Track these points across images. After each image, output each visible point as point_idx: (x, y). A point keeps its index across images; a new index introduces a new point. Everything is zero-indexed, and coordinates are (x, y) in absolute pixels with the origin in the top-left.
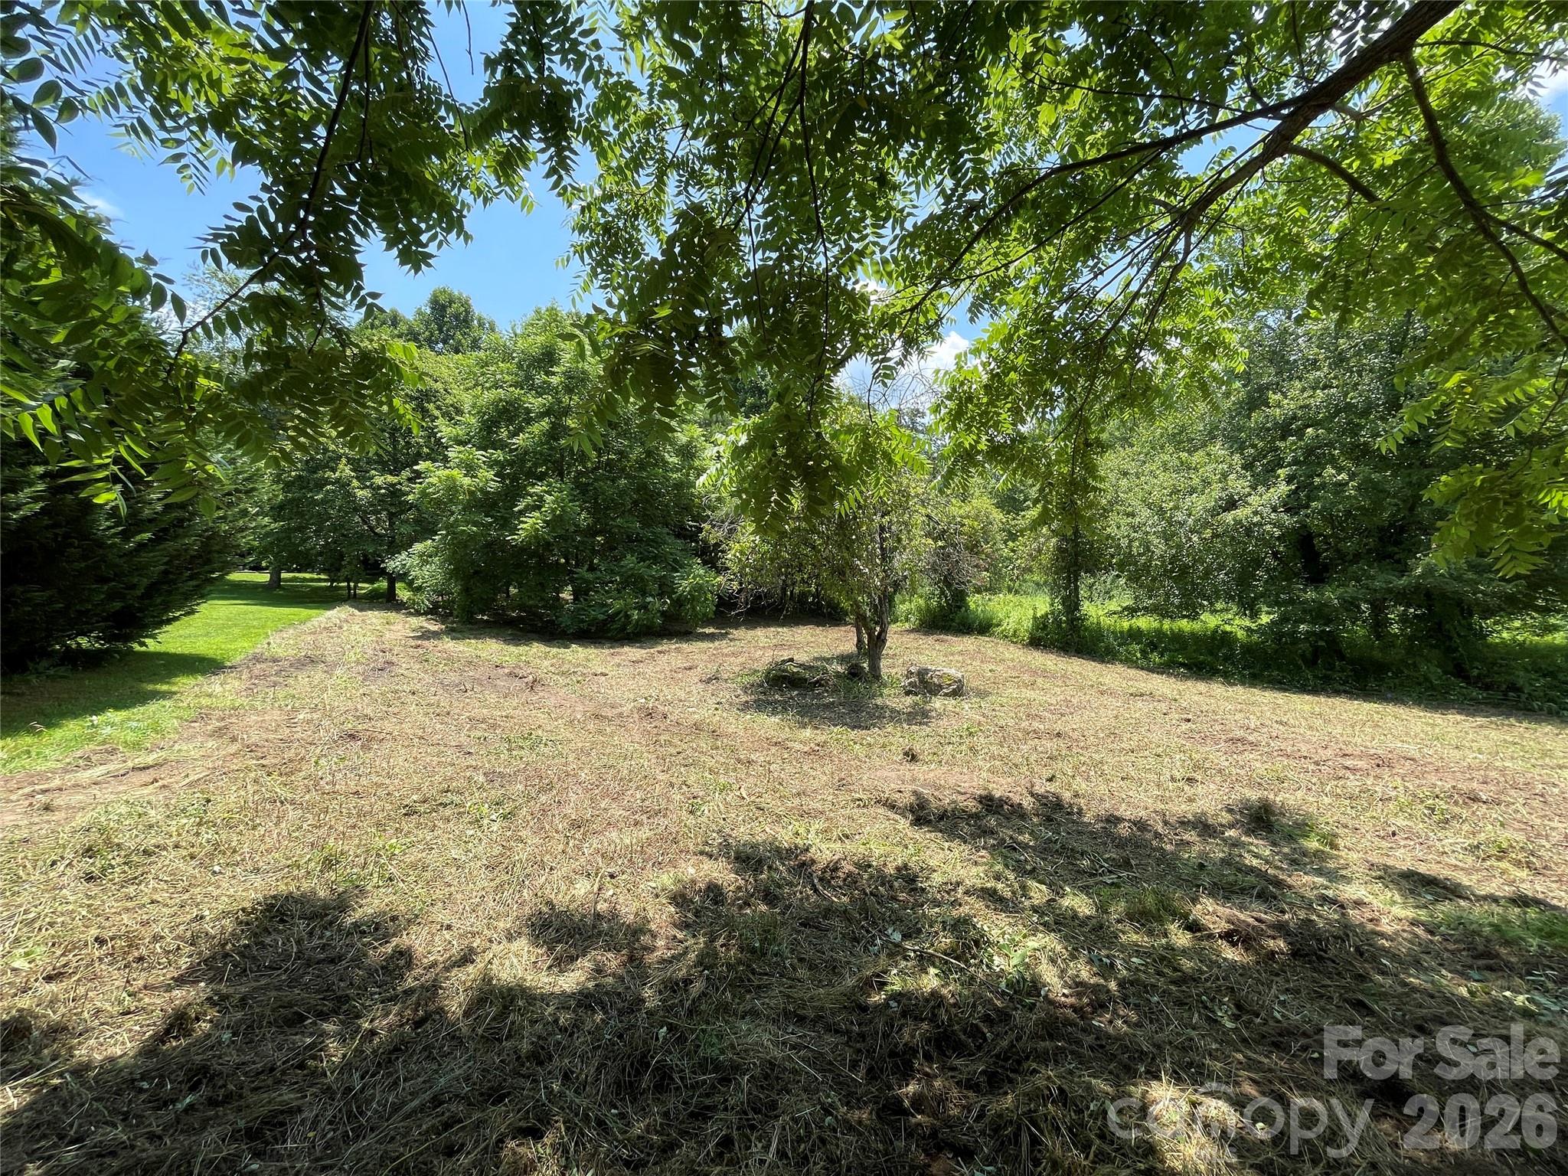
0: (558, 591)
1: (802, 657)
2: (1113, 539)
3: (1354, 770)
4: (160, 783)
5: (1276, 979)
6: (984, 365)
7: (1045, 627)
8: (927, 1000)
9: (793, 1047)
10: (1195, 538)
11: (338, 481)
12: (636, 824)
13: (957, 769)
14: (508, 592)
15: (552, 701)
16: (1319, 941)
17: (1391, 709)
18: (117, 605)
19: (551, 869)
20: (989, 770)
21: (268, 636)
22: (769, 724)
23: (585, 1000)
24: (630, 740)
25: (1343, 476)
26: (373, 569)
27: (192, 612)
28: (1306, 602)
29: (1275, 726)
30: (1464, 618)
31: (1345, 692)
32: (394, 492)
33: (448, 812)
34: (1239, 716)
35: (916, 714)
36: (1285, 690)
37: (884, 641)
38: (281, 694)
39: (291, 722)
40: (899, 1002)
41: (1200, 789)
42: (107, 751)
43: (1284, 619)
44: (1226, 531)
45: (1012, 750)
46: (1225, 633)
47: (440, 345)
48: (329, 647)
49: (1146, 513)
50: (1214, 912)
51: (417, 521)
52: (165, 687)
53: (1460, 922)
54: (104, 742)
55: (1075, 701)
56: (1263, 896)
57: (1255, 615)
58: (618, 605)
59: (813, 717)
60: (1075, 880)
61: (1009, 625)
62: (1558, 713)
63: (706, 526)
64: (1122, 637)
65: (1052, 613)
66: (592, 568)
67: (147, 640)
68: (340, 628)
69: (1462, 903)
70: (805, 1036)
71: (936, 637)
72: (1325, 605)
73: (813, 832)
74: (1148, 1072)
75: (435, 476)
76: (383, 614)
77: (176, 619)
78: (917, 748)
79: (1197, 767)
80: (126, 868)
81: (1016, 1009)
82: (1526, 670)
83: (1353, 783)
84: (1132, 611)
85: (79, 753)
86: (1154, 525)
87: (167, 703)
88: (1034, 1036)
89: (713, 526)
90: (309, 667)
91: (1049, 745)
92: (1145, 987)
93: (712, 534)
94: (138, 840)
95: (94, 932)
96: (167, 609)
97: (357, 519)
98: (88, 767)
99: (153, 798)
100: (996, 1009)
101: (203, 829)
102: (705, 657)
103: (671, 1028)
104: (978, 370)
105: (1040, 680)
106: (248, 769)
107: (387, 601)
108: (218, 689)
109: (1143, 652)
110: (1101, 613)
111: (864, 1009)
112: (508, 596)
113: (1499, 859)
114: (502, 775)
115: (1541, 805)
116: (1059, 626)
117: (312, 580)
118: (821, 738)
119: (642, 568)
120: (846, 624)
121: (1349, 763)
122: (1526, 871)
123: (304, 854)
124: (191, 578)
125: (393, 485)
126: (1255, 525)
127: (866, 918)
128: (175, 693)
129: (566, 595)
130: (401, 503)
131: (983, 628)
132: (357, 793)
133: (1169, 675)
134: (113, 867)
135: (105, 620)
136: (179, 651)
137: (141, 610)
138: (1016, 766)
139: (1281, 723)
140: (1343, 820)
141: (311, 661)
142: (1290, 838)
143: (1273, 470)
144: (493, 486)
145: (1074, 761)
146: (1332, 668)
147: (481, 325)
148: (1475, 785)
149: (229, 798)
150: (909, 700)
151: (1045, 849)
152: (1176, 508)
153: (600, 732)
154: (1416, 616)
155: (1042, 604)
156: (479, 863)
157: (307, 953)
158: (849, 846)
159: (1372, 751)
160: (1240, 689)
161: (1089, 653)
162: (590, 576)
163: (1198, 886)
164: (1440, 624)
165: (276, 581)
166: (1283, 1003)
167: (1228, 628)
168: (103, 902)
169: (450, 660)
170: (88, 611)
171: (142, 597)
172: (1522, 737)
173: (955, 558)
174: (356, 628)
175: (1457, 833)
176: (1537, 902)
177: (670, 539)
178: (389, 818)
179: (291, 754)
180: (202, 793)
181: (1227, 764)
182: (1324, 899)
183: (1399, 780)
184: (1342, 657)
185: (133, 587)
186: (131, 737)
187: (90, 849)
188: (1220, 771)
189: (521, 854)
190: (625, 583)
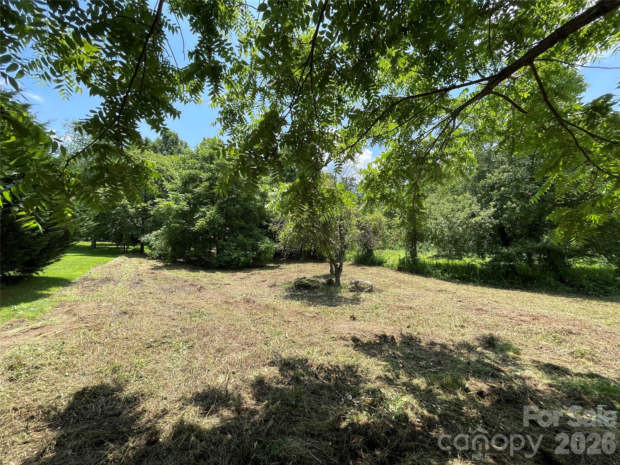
0: (211, 249)
1: (309, 276)
2: (429, 228)
3: (524, 321)
4: (43, 335)
5: (500, 412)
6: (379, 167)
7: (404, 263)
8: (364, 426)
9: (309, 448)
10: (460, 229)
11: (122, 205)
12: (243, 349)
13: (371, 323)
14: (190, 249)
15: (208, 296)
16: (516, 395)
17: (537, 295)
18: (27, 258)
19: (209, 371)
20: (384, 323)
21: (90, 269)
22: (296, 304)
23: (223, 430)
24: (240, 313)
25: (514, 205)
26: (135, 240)
27: (59, 260)
28: (503, 253)
29: (494, 303)
30: (562, 259)
31: (519, 288)
32: (145, 210)
33: (165, 346)
34: (480, 299)
35: (355, 300)
36: (497, 288)
37: (341, 270)
38: (95, 294)
39: (99, 307)
40: (352, 427)
41: (466, 330)
42: (20, 321)
43: (495, 260)
44: (472, 226)
45: (392, 315)
46: (472, 265)
47: (165, 152)
48: (116, 274)
49: (441, 219)
50: (475, 384)
51: (154, 221)
52: (46, 292)
53: (569, 385)
54: (19, 317)
55: (416, 293)
56: (494, 376)
57: (483, 258)
58: (235, 255)
59: (313, 302)
60: (420, 370)
61: (390, 262)
62: (598, 296)
63: (271, 224)
64: (433, 266)
65: (406, 257)
66: (225, 240)
67: (39, 272)
68: (121, 265)
69: (569, 377)
70: (314, 443)
71: (361, 267)
72: (510, 254)
73: (315, 352)
74: (452, 454)
75: (163, 204)
76: (138, 259)
77: (52, 263)
78: (355, 315)
79: (465, 321)
80: (27, 375)
81: (399, 428)
82: (586, 279)
83: (524, 327)
84: (437, 257)
85: (8, 323)
86: (444, 224)
87: (47, 299)
88: (407, 440)
89: (274, 225)
90: (107, 283)
91: (407, 312)
92: (450, 417)
93: (273, 227)
94: (32, 362)
95: (13, 405)
96: (49, 259)
97: (129, 220)
98: (11, 329)
99: (40, 342)
100: (391, 429)
101: (61, 356)
102: (270, 276)
103: (260, 442)
104: (376, 169)
105: (402, 285)
106: (81, 328)
107: (140, 253)
108: (69, 293)
109: (441, 272)
110: (425, 257)
111: (338, 430)
112: (190, 251)
113: (581, 358)
114: (188, 329)
115: (595, 335)
116: (409, 263)
117: (109, 245)
118: (317, 311)
119: (245, 240)
120: (326, 262)
121: (522, 318)
122: (592, 362)
123: (103, 366)
124: (59, 247)
125: (144, 207)
126: (483, 223)
127: (337, 389)
128: (50, 295)
129: (214, 251)
130: (147, 214)
131: (380, 263)
132: (127, 338)
133: (452, 282)
134: (22, 375)
135: (22, 264)
136: (52, 276)
137: (37, 260)
138: (395, 321)
139: (495, 302)
140: (522, 342)
141: (109, 280)
142: (502, 350)
143: (489, 203)
144: (186, 208)
145: (417, 319)
146: (513, 279)
147: (182, 144)
148: (570, 327)
149: (73, 342)
150: (352, 294)
151: (407, 357)
152: (453, 217)
153: (227, 309)
154: (544, 259)
155: (402, 254)
156: (178, 369)
157: (105, 412)
158: (330, 358)
159: (531, 313)
160: (479, 287)
161: (421, 273)
162: (224, 243)
163: (468, 372)
164: (553, 261)
165: (94, 245)
166: (503, 422)
167: (474, 263)
168: (16, 390)
169: (166, 278)
170: (15, 261)
171: (38, 255)
172: (586, 306)
173: (369, 237)
174: (127, 265)
175: (565, 347)
176: (597, 376)
177: (257, 228)
178: (140, 349)
179: (99, 321)
180: (61, 339)
181: (476, 319)
182: (517, 377)
183: (542, 325)
184: (517, 275)
185: (35, 251)
186: (31, 315)
187: (12, 366)
188: (473, 322)
189: (196, 364)
190: (238, 246)
